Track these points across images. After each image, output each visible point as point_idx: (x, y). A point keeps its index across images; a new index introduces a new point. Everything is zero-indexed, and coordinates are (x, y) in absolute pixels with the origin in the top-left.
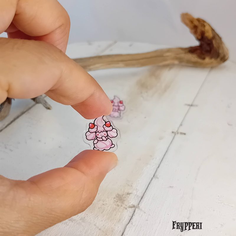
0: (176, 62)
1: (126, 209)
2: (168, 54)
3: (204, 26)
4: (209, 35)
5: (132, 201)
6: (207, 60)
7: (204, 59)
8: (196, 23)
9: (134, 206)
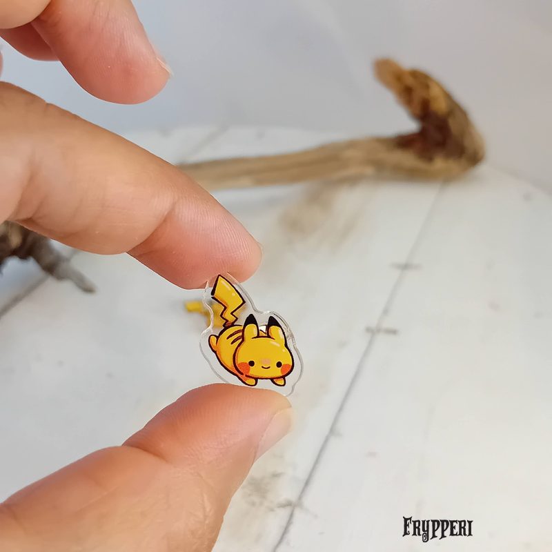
1: (272, 510)
2: (350, 153)
3: (427, 87)
4: (440, 106)
5: (285, 491)
6: (439, 163)
7: (430, 159)
8: (410, 81)
9: (289, 504)
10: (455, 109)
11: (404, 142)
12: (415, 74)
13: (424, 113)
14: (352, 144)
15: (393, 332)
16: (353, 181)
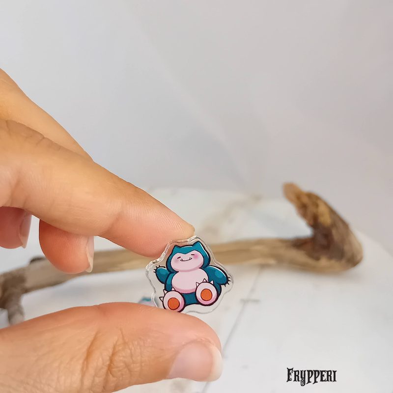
0: (272, 262)
3: (317, 206)
4: (326, 219)
6: (324, 262)
7: (318, 259)
8: (305, 200)
11: (299, 244)
12: (310, 196)
13: (315, 223)
15: (256, 301)
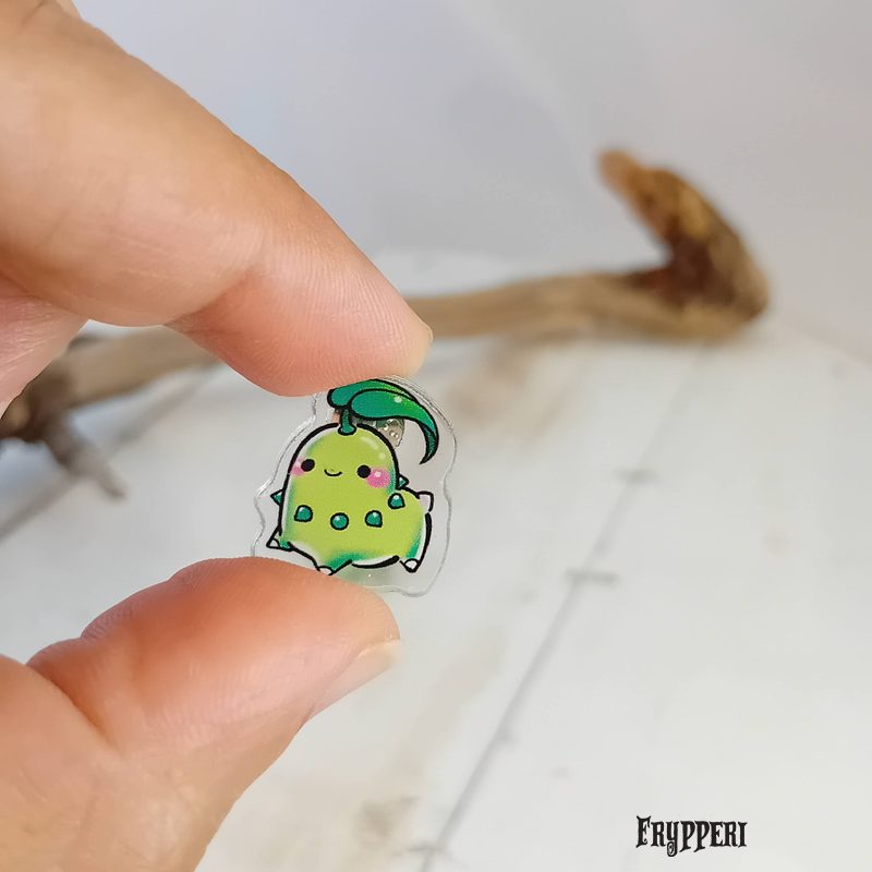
1: (397, 854)
4: (697, 225)
9: (423, 846)
10: (722, 231)
13: (673, 233)
14: (557, 282)
15: (610, 578)
16: (561, 338)
